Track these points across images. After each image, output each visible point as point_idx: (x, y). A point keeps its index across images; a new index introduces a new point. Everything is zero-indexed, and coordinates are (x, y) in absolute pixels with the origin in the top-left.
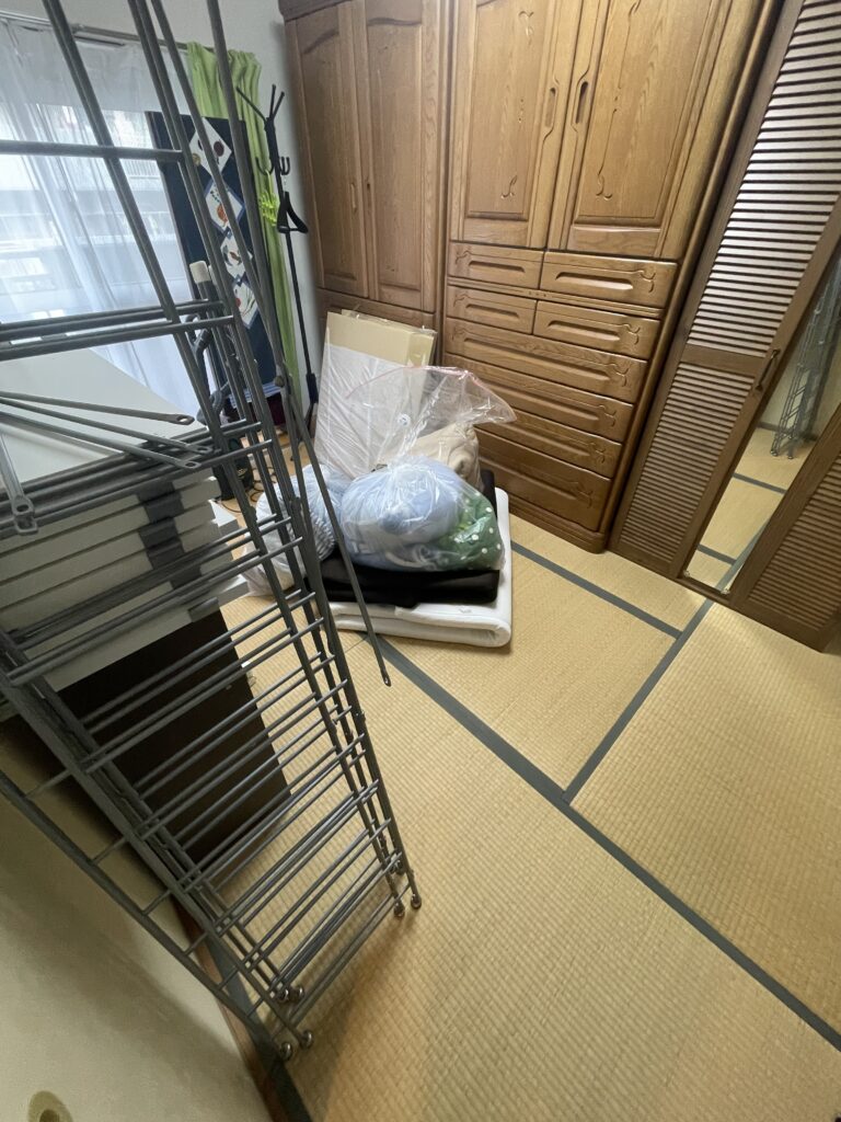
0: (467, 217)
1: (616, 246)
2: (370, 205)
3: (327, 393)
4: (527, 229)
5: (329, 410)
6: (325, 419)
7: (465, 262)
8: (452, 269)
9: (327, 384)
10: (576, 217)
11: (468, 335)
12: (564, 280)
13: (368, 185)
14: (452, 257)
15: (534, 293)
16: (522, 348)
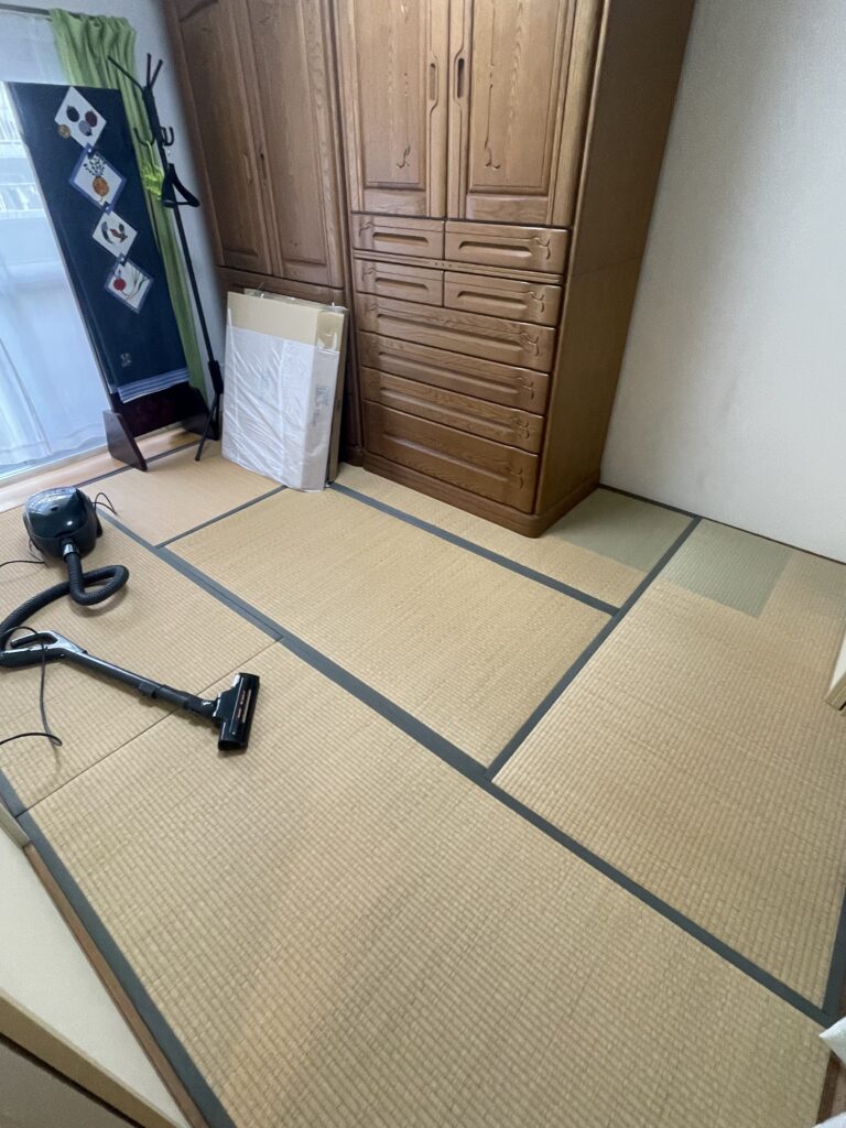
0: (365, 187)
1: (511, 214)
2: (265, 177)
3: (233, 382)
4: (425, 199)
5: (237, 401)
6: (232, 411)
7: (368, 233)
8: (357, 242)
9: (232, 373)
10: (471, 186)
11: (380, 311)
12: (467, 249)
13: (262, 156)
14: (355, 229)
15: (440, 264)
16: (434, 322)
